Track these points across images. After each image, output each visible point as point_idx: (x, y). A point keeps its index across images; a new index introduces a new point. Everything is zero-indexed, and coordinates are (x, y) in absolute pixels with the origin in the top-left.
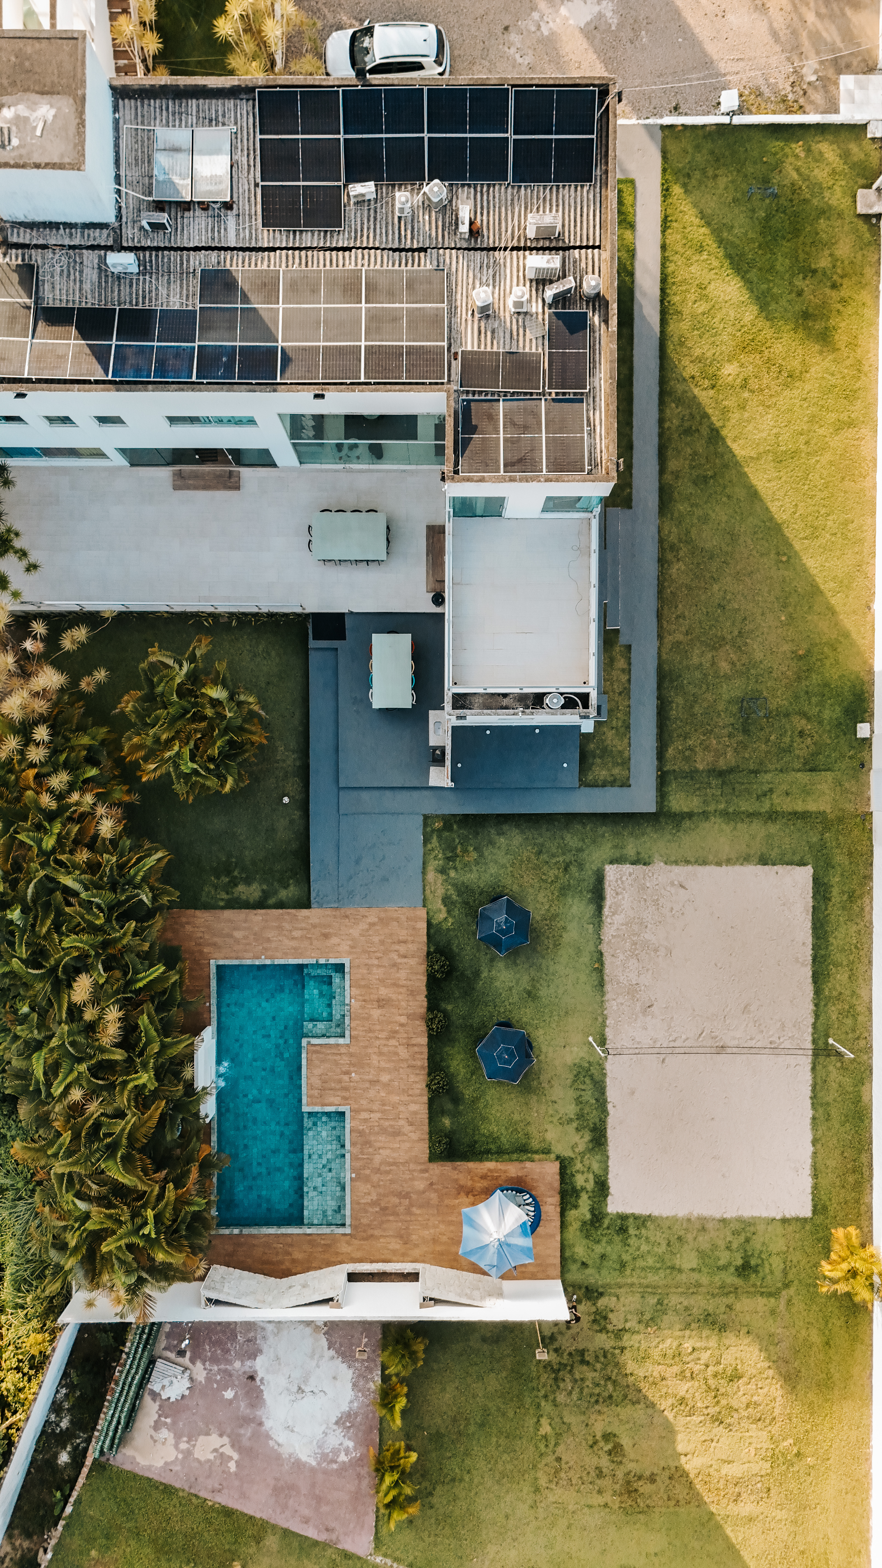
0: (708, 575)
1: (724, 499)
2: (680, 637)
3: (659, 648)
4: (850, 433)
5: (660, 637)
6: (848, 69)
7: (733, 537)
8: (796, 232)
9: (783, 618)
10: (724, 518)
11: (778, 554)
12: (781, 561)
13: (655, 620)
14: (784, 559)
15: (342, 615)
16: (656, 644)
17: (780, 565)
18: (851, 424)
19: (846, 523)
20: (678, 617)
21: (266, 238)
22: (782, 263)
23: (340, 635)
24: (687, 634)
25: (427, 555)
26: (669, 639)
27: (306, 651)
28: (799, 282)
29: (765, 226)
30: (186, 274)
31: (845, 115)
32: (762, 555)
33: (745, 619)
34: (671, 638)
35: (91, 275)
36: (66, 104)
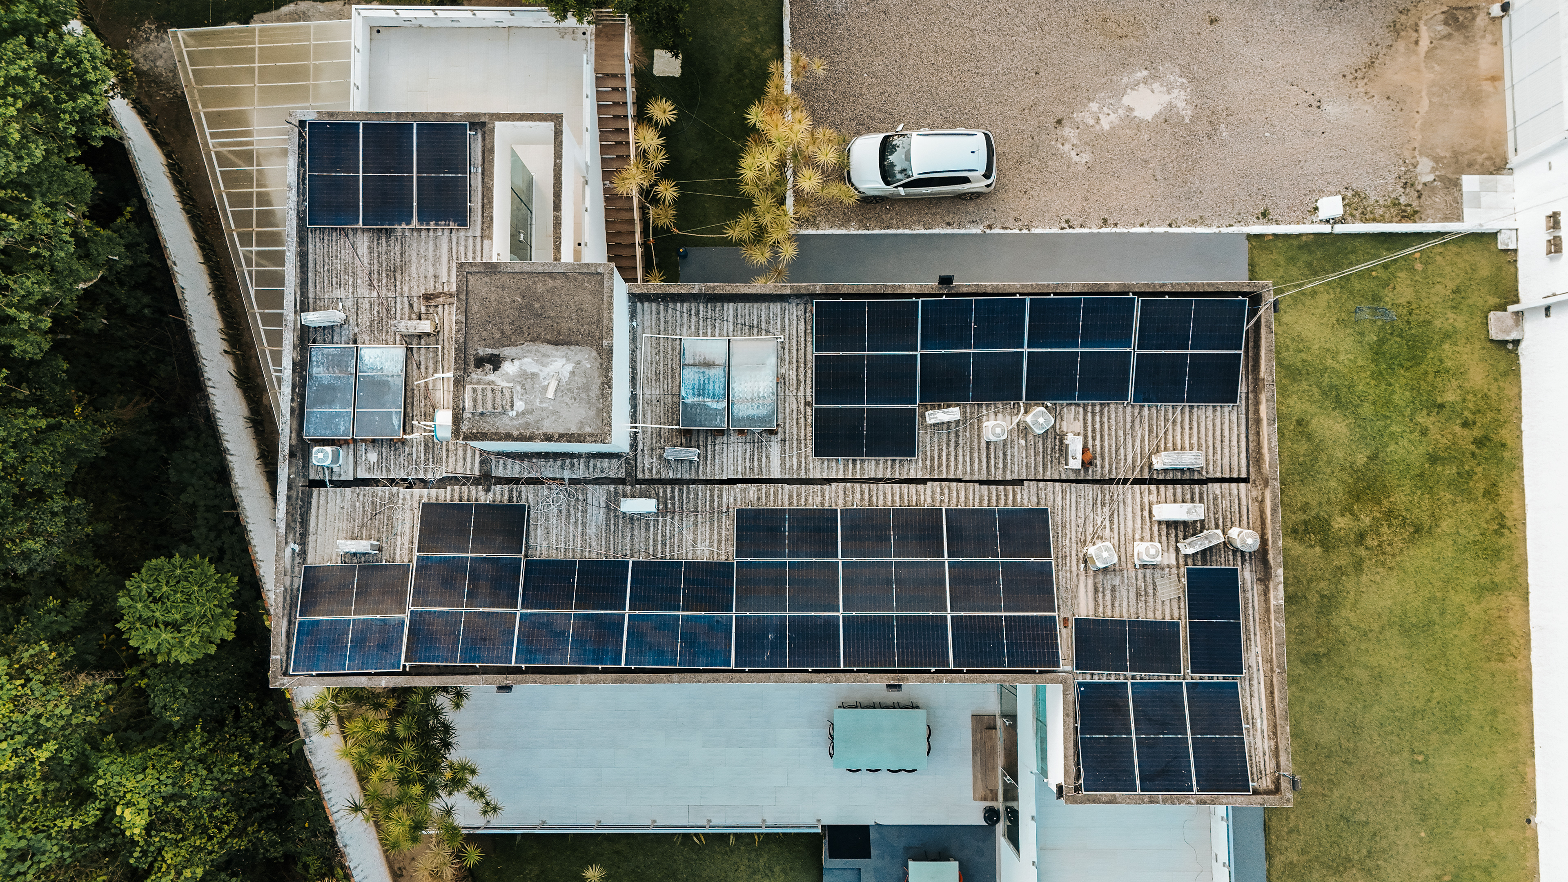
0: (1326, 778)
1: (1342, 682)
2: (1295, 857)
3: (1268, 871)
4: (1492, 601)
5: (1269, 857)
6: (1471, 167)
7: (1355, 729)
8: (1415, 360)
9: (1423, 834)
10: (1342, 706)
11: (1413, 751)
12: (1417, 762)
13: (1262, 834)
14: (1420, 758)
15: (866, 828)
16: (1265, 865)
17: (1418, 766)
18: (1494, 588)
19: (1494, 713)
20: (1291, 831)
21: (818, 468)
22: (1401, 397)
23: (864, 853)
24: (1303, 852)
25: (974, 754)
26: (1278, 860)
27: (820, 870)
28: (1422, 418)
29: (1377, 352)
30: (716, 512)
31: (1470, 223)
32: (1393, 752)
33: (1375, 835)
34: (1282, 858)
35: (597, 516)
36: (585, 357)
